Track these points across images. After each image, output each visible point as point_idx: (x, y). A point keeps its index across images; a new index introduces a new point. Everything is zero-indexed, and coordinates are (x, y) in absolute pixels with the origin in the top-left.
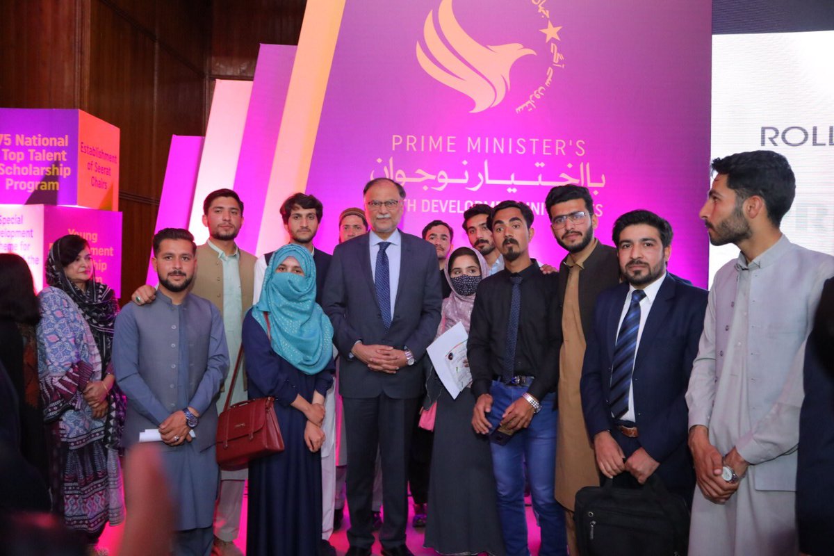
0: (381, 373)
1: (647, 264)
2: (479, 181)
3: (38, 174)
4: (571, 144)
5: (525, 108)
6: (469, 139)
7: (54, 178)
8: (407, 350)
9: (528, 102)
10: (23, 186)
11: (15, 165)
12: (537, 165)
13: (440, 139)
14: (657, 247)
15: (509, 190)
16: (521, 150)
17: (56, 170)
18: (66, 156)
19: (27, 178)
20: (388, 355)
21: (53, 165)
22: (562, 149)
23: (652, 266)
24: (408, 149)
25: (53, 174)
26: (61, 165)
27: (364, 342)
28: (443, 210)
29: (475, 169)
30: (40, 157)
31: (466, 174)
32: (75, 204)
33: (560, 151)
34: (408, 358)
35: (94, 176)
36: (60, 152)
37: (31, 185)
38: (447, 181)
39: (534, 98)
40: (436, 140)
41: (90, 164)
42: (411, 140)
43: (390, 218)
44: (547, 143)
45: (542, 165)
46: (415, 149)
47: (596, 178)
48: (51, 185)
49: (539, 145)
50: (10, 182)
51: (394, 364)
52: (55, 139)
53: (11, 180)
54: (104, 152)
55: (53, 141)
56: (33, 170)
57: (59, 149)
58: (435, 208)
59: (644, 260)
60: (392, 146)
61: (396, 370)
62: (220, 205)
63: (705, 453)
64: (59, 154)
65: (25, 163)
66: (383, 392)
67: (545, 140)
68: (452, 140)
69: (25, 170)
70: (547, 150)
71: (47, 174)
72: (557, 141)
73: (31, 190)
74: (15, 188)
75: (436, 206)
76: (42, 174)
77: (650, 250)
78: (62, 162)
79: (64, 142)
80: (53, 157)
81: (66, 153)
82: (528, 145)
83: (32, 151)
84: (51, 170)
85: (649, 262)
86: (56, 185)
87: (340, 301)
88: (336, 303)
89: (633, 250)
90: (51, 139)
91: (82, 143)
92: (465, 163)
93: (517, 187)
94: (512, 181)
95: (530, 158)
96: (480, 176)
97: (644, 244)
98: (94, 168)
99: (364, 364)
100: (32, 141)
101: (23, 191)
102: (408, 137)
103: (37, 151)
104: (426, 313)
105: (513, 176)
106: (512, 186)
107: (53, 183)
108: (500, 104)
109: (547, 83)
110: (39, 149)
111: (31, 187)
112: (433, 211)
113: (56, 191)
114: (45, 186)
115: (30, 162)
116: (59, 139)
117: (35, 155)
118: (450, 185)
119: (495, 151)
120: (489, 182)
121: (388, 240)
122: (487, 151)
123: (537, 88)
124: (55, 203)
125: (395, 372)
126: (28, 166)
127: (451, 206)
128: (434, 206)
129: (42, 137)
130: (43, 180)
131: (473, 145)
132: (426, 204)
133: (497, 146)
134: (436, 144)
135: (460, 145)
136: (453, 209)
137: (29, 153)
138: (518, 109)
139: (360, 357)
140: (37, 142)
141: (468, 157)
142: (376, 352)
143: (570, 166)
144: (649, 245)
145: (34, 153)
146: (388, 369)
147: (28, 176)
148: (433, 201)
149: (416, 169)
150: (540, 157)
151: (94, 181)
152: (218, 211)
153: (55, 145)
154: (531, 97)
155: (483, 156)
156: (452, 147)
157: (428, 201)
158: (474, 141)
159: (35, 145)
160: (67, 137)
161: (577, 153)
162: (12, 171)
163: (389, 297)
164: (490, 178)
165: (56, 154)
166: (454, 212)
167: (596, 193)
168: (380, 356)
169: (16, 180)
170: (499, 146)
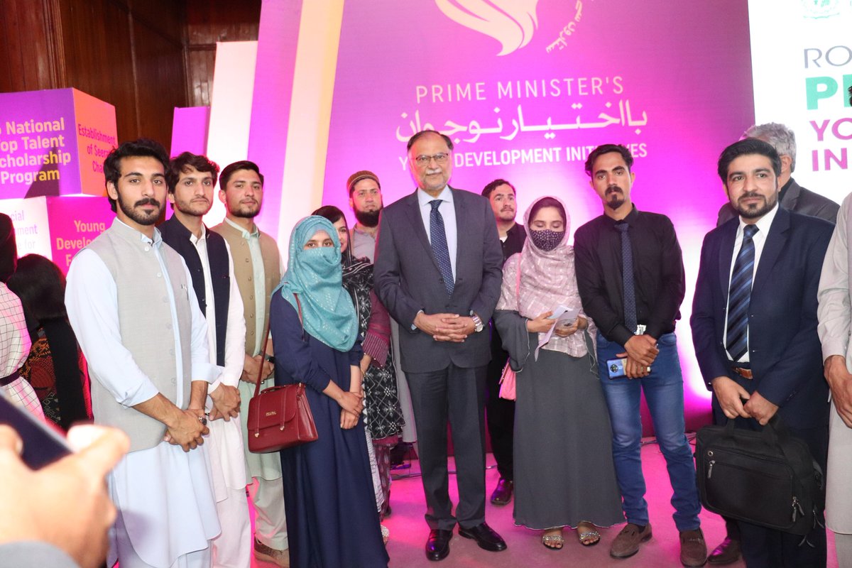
0: (450, 344)
1: (763, 196)
2: (514, 128)
3: (35, 163)
4: (607, 81)
5: (557, 47)
6: (500, 85)
7: (54, 166)
8: (473, 315)
9: (559, 40)
10: (20, 178)
11: (8, 156)
12: (574, 106)
13: (468, 87)
14: (770, 177)
15: (547, 136)
16: (556, 92)
17: (54, 158)
18: (64, 141)
19: (24, 169)
20: (454, 324)
21: (51, 153)
22: (598, 87)
23: (767, 197)
24: (434, 100)
25: (52, 162)
26: (59, 151)
27: (426, 312)
28: (478, 163)
29: (509, 116)
30: (34, 145)
31: (500, 122)
32: (79, 192)
33: (596, 90)
34: (477, 324)
35: (95, 160)
36: (57, 137)
37: (28, 177)
38: (479, 131)
39: (564, 35)
40: (463, 88)
41: (90, 148)
42: (437, 90)
43: (440, 173)
44: (583, 83)
45: (580, 106)
46: (442, 100)
47: (637, 117)
48: (51, 174)
49: (575, 85)
50: (5, 175)
51: (463, 333)
52: (49, 123)
53: (7, 173)
54: (103, 133)
55: (48, 126)
56: (29, 159)
57: (55, 134)
58: (470, 162)
59: (759, 192)
60: (416, 99)
61: (464, 339)
62: (242, 179)
63: (845, 383)
64: (55, 139)
65: (20, 152)
66: (452, 362)
67: (580, 80)
68: (481, 87)
69: (20, 161)
70: (584, 90)
71: (45, 163)
72: (593, 79)
73: (29, 182)
74: (12, 181)
75: (471, 159)
76: (39, 163)
77: (765, 180)
78: (60, 147)
79: (59, 125)
80: (50, 144)
81: (63, 138)
82: (563, 86)
83: (25, 139)
84: (49, 158)
85: (765, 194)
86: (56, 174)
87: (392, 269)
88: (390, 272)
89: (746, 183)
90: (45, 124)
91: (79, 125)
92: (497, 110)
93: (556, 132)
94: (549, 126)
95: (565, 100)
96: (514, 123)
97: (757, 175)
98: (94, 151)
99: (429, 335)
100: (23, 128)
101: (20, 184)
102: (433, 87)
103: (31, 138)
104: (488, 272)
105: (549, 121)
106: (550, 131)
107: (53, 172)
108: (529, 44)
109: (578, 17)
110: (33, 136)
111: (29, 178)
112: (468, 165)
113: (56, 181)
114: (45, 176)
115: (26, 151)
116: (54, 122)
117: (29, 143)
118: (482, 135)
119: (528, 95)
120: (524, 129)
121: (440, 198)
122: (519, 95)
123: (566, 24)
124: (58, 194)
125: (463, 341)
126: (23, 156)
127: (486, 158)
128: (467, 159)
129: (35, 123)
130: (42, 170)
131: (505, 90)
132: (459, 157)
133: (529, 90)
134: (464, 92)
135: (490, 91)
136: (489, 161)
137: (23, 141)
138: (549, 48)
139: (424, 328)
140: (30, 128)
141: (499, 104)
142: (441, 320)
143: (608, 105)
144: (763, 176)
145: (28, 141)
146: (456, 339)
147: (24, 166)
148: (467, 154)
149: (445, 122)
150: (576, 98)
151: (95, 166)
152: (239, 186)
153: (51, 130)
154: (561, 34)
155: (516, 101)
156: (481, 95)
157: (461, 155)
158: (505, 86)
159: (28, 131)
160: (62, 119)
161: (615, 91)
162: (7, 163)
163: (449, 259)
164: (526, 124)
165: (52, 140)
166: (490, 164)
167: (638, 132)
168: (446, 325)
169: (13, 173)
170: (532, 89)
